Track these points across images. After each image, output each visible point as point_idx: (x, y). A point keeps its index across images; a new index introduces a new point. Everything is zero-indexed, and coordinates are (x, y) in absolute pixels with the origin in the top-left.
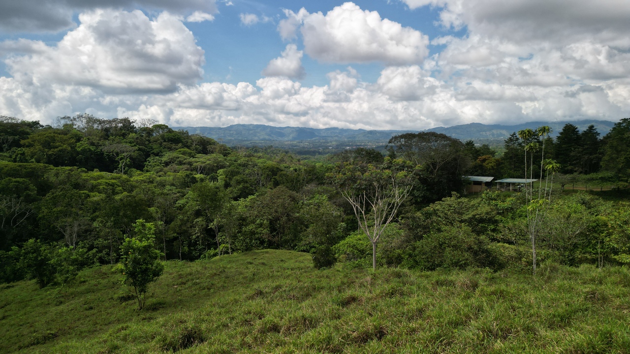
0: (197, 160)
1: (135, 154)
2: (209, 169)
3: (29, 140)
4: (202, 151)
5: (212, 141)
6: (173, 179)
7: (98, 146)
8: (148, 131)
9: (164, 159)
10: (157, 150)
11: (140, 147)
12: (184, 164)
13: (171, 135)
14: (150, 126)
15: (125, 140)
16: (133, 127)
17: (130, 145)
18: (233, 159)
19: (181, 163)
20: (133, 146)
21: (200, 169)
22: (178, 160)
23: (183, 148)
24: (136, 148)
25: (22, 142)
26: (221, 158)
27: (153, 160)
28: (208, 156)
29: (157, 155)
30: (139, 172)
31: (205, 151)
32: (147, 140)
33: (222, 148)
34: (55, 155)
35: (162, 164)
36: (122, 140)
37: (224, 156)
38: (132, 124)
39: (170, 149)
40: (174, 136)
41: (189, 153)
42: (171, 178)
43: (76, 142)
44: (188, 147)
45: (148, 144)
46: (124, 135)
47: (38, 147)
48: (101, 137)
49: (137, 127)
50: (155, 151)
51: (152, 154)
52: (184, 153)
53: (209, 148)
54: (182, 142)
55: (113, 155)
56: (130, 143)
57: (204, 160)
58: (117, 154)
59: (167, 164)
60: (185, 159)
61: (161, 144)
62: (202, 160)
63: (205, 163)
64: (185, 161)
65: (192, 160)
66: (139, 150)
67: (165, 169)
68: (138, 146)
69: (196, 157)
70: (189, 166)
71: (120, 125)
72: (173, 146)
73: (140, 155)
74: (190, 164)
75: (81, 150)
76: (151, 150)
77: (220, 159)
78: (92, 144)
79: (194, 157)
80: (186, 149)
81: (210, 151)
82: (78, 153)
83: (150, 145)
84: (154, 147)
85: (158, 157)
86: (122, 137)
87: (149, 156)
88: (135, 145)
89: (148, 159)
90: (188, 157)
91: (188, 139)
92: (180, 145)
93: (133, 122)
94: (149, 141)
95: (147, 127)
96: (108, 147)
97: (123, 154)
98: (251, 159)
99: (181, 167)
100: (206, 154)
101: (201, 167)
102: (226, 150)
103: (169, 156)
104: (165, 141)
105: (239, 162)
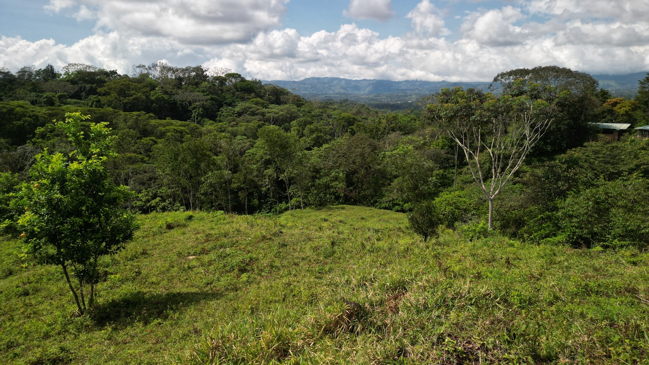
0: (270, 110)
1: (208, 104)
2: (282, 120)
3: (106, 88)
4: (276, 101)
5: (286, 91)
6: (245, 130)
7: (171, 94)
8: (221, 80)
9: (237, 109)
10: (229, 100)
11: (213, 96)
12: (257, 114)
13: (243, 84)
14: (223, 76)
15: (198, 89)
16: (206, 76)
17: (202, 94)
18: (307, 110)
19: (253, 114)
20: (206, 95)
21: (273, 120)
22: (251, 110)
23: (256, 97)
24: (209, 97)
25: (99, 90)
26: (294, 108)
27: (226, 110)
28: (282, 107)
29: (230, 105)
30: (211, 122)
31: (278, 102)
32: (220, 90)
33: (296, 98)
34: (130, 104)
35: (235, 115)
36: (195, 88)
37: (298, 107)
38: (205, 73)
39: (243, 99)
40: (246, 85)
41: (261, 103)
42: (243, 128)
43: (150, 91)
44: (261, 97)
45: (221, 94)
46: (197, 84)
47: (114, 95)
48: (175, 86)
49: (210, 76)
50: (228, 101)
51: (225, 103)
52: (257, 104)
53: (282, 98)
54: (255, 92)
55: (186, 104)
56: (203, 92)
57: (277, 111)
58: (190, 103)
59: (240, 114)
60: (258, 109)
61: (233, 94)
62: (275, 110)
63: (278, 113)
64: (257, 112)
65: (265, 110)
66: (212, 99)
67: (238, 119)
68: (210, 95)
69: (269, 108)
70: (261, 117)
71: (193, 74)
72: (246, 96)
73: (213, 104)
74: (263, 114)
75: (155, 98)
76: (224, 100)
77: (293, 110)
78: (166, 93)
79: (266, 108)
80: (259, 99)
81: (283, 101)
82: (152, 102)
83: (223, 94)
84: (226, 97)
85: (230, 107)
86: (194, 86)
87: (221, 106)
88: (208, 95)
89: (221, 109)
90: (261, 108)
91: (261, 88)
92: (253, 95)
93: (206, 71)
94: (222, 90)
95: (220, 76)
96: (181, 96)
97: (196, 104)
98: (326, 111)
99: (254, 117)
100: (279, 104)
101: (274, 117)
102: (300, 101)
103: (242, 105)
104: (237, 91)
105: (313, 113)
